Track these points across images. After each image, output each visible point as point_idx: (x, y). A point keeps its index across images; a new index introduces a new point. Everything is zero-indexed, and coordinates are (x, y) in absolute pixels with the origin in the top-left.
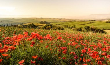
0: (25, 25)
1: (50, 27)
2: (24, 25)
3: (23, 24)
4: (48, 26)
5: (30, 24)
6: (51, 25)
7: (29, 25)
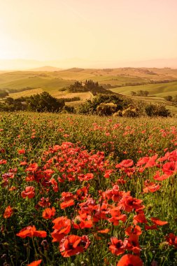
0: (15, 96)
1: (112, 104)
2: (10, 100)
3: (7, 94)
4: (103, 99)
5: (38, 96)
6: (116, 98)
7: (32, 98)
